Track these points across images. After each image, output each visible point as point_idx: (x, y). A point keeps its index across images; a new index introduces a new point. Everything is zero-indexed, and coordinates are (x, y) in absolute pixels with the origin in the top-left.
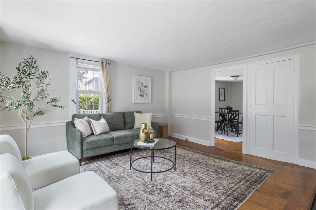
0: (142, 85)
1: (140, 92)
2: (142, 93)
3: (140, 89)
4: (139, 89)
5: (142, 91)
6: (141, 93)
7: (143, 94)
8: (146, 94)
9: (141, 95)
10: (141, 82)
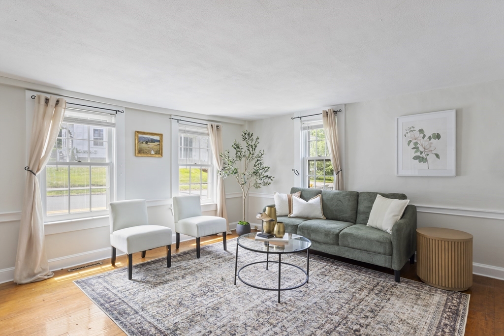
0: (422, 135)
1: (416, 152)
2: (421, 153)
3: (416, 144)
4: (412, 145)
5: (421, 149)
6: (418, 154)
7: (423, 155)
8: (437, 156)
9: (416, 158)
10: (417, 129)
